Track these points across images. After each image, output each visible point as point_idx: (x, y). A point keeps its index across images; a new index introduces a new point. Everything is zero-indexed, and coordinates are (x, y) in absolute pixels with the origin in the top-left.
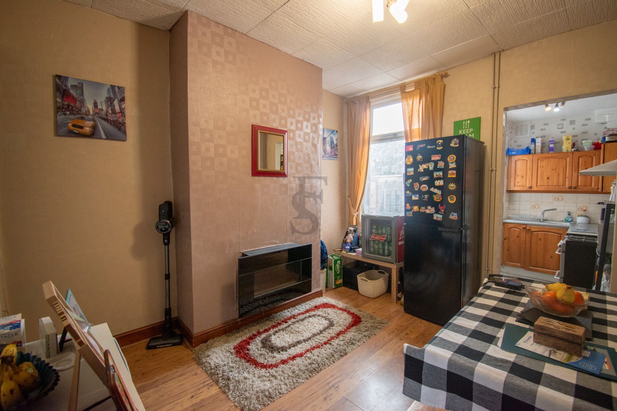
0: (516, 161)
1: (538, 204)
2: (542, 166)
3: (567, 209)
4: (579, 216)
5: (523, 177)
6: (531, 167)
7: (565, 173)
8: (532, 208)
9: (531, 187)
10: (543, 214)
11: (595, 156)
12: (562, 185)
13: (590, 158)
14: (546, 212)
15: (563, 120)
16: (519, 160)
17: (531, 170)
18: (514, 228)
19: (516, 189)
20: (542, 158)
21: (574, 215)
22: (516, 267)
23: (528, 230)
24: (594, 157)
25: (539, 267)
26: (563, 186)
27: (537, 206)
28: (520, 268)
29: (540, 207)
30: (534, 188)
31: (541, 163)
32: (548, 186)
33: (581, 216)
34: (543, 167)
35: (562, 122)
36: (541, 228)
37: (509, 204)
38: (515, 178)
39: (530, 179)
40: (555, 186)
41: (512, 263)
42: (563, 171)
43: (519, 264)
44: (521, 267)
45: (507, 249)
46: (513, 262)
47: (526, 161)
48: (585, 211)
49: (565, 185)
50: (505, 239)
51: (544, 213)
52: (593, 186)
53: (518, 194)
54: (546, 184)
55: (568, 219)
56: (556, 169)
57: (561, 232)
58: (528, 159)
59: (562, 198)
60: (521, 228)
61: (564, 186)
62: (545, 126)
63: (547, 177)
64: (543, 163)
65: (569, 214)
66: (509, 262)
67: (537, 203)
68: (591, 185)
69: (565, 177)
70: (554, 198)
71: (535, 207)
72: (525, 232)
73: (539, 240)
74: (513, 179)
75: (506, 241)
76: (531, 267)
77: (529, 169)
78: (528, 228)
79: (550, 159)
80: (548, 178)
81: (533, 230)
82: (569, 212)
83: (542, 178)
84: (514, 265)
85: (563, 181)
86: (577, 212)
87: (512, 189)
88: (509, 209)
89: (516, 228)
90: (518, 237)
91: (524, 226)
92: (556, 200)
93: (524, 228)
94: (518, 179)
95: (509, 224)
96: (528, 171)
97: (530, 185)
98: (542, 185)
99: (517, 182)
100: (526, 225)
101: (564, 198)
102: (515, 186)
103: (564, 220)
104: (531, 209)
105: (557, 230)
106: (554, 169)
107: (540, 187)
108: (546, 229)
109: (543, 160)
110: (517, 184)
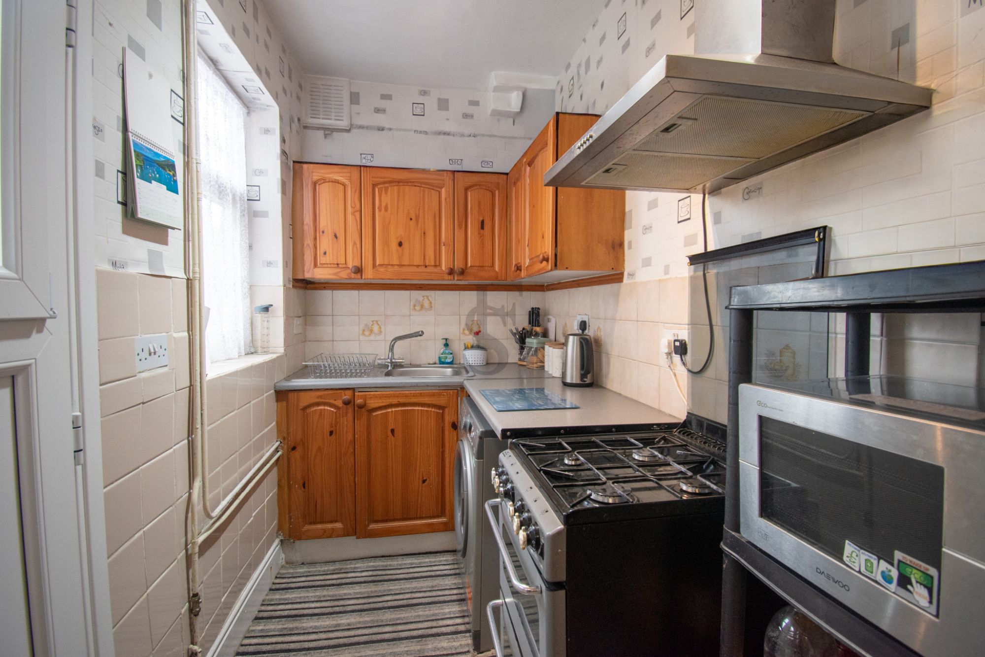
0: (315, 184)
1: (377, 322)
2: (383, 205)
3: (442, 331)
4: (466, 348)
5: (336, 236)
6: (358, 206)
7: (438, 233)
8: (363, 334)
9: (359, 270)
10: (392, 349)
11: (498, 188)
12: (433, 264)
13: (489, 194)
14: (399, 343)
15: (424, 93)
16: (324, 181)
17: (358, 214)
18: (318, 404)
19: (320, 274)
20: (384, 183)
21: (457, 346)
22: (330, 537)
23: (361, 407)
24: (497, 192)
25: (394, 520)
26: (435, 266)
27: (376, 328)
28: (344, 535)
29: (383, 330)
30: (369, 274)
31: (380, 196)
32: (401, 265)
33: (472, 347)
34: (386, 209)
35: (421, 99)
36: (394, 396)
37: (305, 324)
38: (315, 239)
39: (355, 243)
40: (418, 266)
41: (319, 526)
42: (435, 226)
43: (339, 525)
44: (346, 534)
45: (301, 483)
46: (322, 522)
47: (341, 187)
48: (477, 333)
49: (440, 265)
50: (294, 448)
51: (393, 346)
52: (497, 268)
53: (327, 293)
54: (396, 261)
55: (446, 358)
56: (417, 217)
57: (442, 401)
58: (347, 182)
59: (431, 303)
60: (339, 403)
61: (439, 268)
62: (384, 101)
63: (399, 240)
64: (387, 199)
65: (446, 345)
66: (311, 523)
67: (376, 318)
68: (493, 266)
69: (440, 244)
70: (412, 303)
71: (371, 331)
72: (350, 416)
73: (390, 433)
74: (309, 241)
75: (297, 454)
76: (373, 526)
77: (353, 214)
78: (359, 401)
79: (402, 188)
80: (400, 244)
81: (373, 403)
82: (446, 339)
83: (386, 243)
84: (324, 530)
85: (435, 253)
86: (463, 337)
87: (308, 276)
88: (305, 341)
89: (325, 404)
90: (331, 433)
91: (347, 396)
92: (418, 308)
93: (346, 403)
94: (325, 243)
95: (302, 393)
96: (350, 218)
97: (358, 264)
98: (386, 262)
99: (322, 251)
100: (353, 389)
101: (433, 302)
102: (315, 266)
103: (437, 361)
104: (362, 338)
105: (434, 395)
106: (413, 218)
107: (382, 269)
108: (406, 396)
109: (386, 189)
110: (321, 260)
